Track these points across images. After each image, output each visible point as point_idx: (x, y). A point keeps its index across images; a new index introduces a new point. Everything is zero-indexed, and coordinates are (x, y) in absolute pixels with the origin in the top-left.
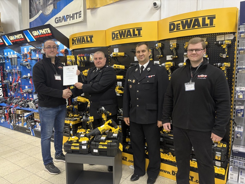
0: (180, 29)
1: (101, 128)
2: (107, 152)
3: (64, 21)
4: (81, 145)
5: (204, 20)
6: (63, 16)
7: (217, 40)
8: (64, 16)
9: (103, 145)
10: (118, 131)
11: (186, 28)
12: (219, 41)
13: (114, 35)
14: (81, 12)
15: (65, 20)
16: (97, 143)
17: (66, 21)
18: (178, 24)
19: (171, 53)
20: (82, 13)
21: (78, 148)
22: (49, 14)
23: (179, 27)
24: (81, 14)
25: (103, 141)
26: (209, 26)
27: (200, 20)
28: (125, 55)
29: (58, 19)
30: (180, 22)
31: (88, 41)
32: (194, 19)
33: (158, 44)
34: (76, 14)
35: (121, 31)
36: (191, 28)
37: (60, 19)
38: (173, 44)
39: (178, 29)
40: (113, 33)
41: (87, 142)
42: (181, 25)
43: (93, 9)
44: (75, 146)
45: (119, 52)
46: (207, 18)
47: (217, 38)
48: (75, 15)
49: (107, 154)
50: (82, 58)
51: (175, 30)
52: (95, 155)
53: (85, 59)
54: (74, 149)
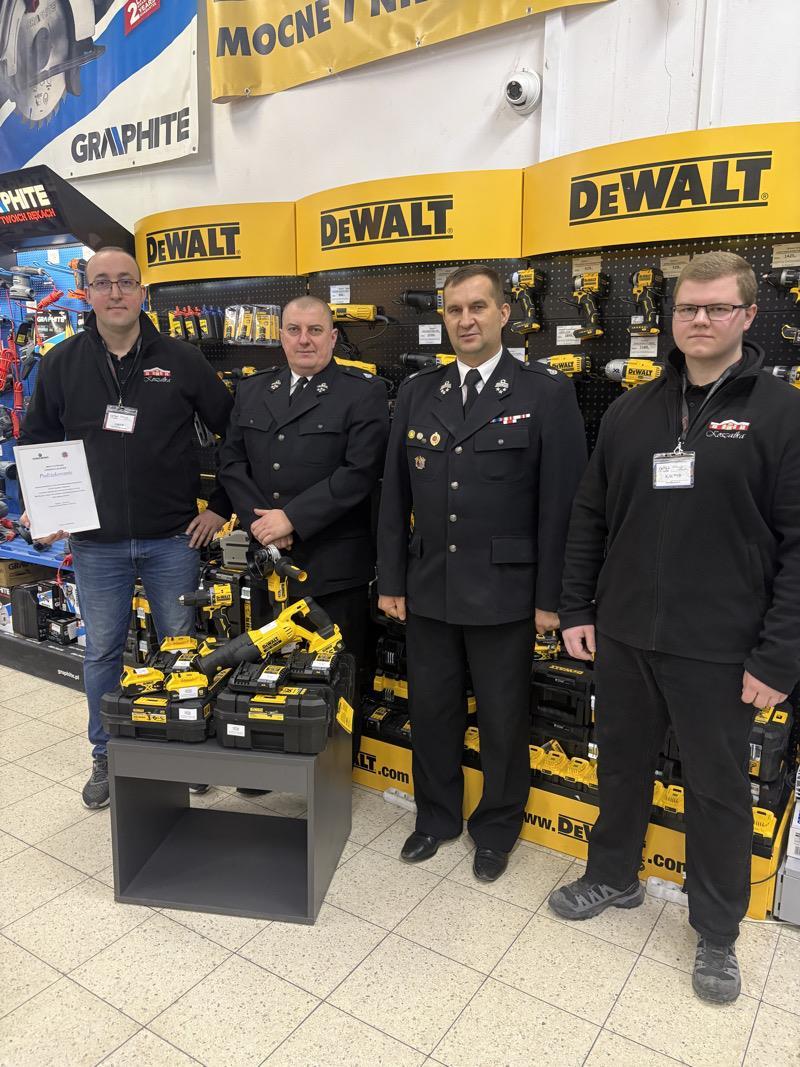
0: (615, 209)
1: (262, 637)
2: (282, 735)
3: (114, 154)
4: (175, 703)
5: (720, 171)
6: (108, 130)
7: (774, 266)
8: (115, 129)
9: (268, 708)
10: (336, 648)
11: (644, 207)
12: (781, 270)
13: (328, 226)
14: (186, 111)
15: (119, 149)
16: (242, 698)
17: (121, 153)
18: (607, 189)
19: (577, 314)
20: (193, 118)
21: (161, 718)
22: (45, 119)
23: (614, 199)
24: (186, 123)
25: (266, 690)
26: (741, 200)
27: (706, 172)
28: (379, 317)
29: (86, 142)
30: (616, 178)
31: (216, 251)
32: (677, 167)
33: (523, 273)
34: (168, 119)
35: (360, 210)
36: (663, 208)
37: (95, 141)
38: (586, 276)
39: (609, 211)
40: (327, 219)
41: (202, 692)
42: (620, 194)
43: (243, 101)
44: (148, 709)
45: (351, 303)
46: (733, 163)
47: (774, 255)
48: (163, 128)
49: (283, 745)
50: (189, 324)
51: (596, 214)
52: (235, 748)
53: (205, 329)
54: (146, 719)
